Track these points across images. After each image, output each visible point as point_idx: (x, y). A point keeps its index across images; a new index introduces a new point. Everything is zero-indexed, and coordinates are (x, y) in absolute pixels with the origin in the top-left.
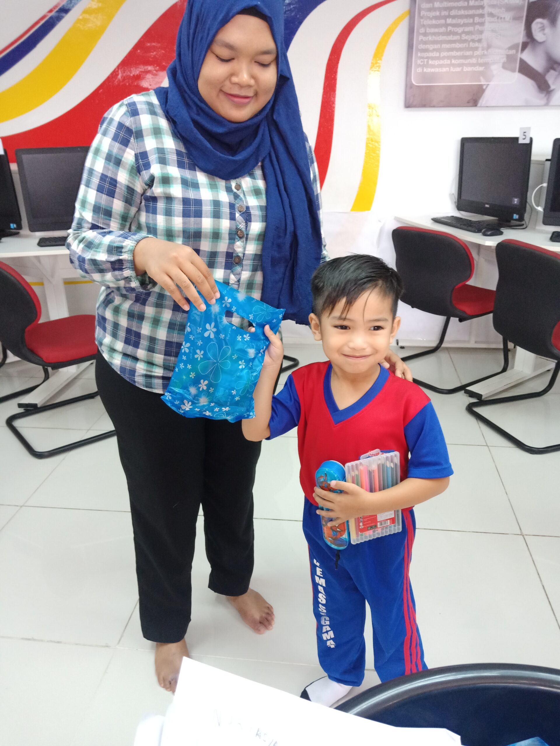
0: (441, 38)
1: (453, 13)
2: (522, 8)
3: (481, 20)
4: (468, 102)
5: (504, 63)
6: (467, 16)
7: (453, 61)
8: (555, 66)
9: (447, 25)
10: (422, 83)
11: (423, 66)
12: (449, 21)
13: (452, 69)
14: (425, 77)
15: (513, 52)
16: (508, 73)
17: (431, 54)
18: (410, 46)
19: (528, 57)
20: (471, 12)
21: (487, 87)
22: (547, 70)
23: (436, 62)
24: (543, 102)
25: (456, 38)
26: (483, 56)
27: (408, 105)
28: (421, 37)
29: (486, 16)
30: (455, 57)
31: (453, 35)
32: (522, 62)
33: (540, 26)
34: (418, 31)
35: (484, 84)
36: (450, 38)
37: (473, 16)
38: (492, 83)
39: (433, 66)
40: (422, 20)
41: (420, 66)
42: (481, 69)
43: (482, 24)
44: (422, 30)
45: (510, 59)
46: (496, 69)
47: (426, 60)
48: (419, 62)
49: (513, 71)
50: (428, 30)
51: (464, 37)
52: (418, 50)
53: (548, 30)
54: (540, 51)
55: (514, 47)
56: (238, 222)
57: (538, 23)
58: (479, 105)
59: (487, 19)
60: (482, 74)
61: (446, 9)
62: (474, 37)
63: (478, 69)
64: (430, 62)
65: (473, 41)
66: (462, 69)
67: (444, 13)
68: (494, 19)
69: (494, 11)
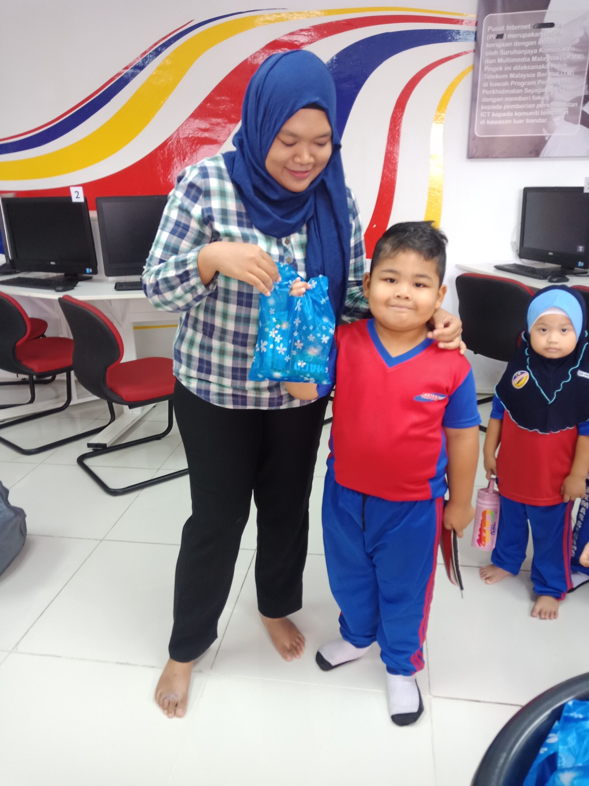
0: (504, 92)
1: (516, 68)
2: (584, 63)
3: (543, 75)
4: (531, 153)
5: (566, 116)
6: (530, 71)
7: (516, 114)
9: (509, 80)
10: (484, 135)
11: (486, 118)
12: (512, 76)
13: (516, 122)
14: (487, 129)
15: (574, 105)
16: (570, 125)
17: (494, 107)
18: (474, 99)
20: (533, 67)
21: (549, 138)
23: (499, 115)
25: (518, 91)
26: (545, 109)
27: (471, 156)
28: (484, 91)
30: (518, 110)
31: (516, 89)
32: (584, 113)
34: (481, 86)
35: (547, 136)
36: (513, 91)
37: (535, 71)
38: (554, 135)
39: (496, 119)
40: (486, 75)
41: (483, 118)
43: (544, 78)
44: (486, 85)
45: (572, 111)
47: (489, 113)
48: (482, 114)
49: (575, 123)
50: (492, 85)
51: (527, 91)
52: (481, 103)
55: (576, 100)
58: (541, 155)
60: (544, 125)
61: (509, 64)
62: (536, 91)
63: (540, 121)
64: (493, 115)
65: (536, 94)
66: (525, 121)
67: (507, 68)
68: (557, 74)
69: (556, 66)
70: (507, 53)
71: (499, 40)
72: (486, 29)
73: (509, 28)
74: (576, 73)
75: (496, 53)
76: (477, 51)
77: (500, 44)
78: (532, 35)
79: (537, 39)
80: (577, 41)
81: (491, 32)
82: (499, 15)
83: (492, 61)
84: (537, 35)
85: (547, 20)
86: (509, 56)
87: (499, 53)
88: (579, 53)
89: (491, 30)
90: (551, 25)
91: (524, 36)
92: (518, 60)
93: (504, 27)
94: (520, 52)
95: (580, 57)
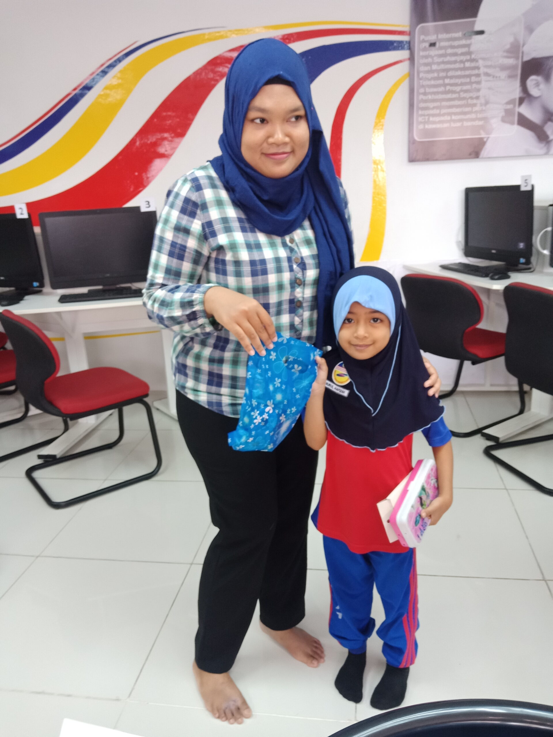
0: (440, 96)
1: (450, 74)
2: (515, 67)
3: (477, 79)
4: (470, 154)
5: (503, 117)
6: (463, 76)
7: (454, 117)
9: (445, 85)
10: (424, 139)
11: (425, 123)
12: (447, 81)
13: (453, 125)
14: (426, 133)
15: (510, 107)
16: (507, 126)
17: (431, 112)
18: (411, 105)
19: (525, 110)
20: (467, 73)
21: (487, 140)
22: (545, 122)
23: (437, 119)
24: (544, 151)
25: (455, 96)
26: (482, 111)
27: (412, 160)
28: (421, 97)
29: (482, 75)
30: (455, 114)
31: (452, 93)
32: (520, 115)
33: (534, 82)
34: (418, 92)
35: (485, 137)
36: (449, 96)
37: (469, 76)
38: (492, 136)
39: (434, 123)
40: (421, 81)
41: (421, 123)
42: (481, 123)
43: (479, 83)
44: (422, 90)
45: (508, 113)
46: (495, 123)
47: (427, 117)
48: (420, 119)
49: (512, 123)
50: (428, 90)
51: (463, 95)
52: (419, 108)
53: (542, 86)
54: (537, 105)
55: (512, 102)
56: (296, 272)
57: (532, 80)
58: (481, 156)
59: (483, 78)
60: (482, 127)
61: (443, 70)
62: (471, 95)
63: (477, 123)
64: (431, 119)
65: (472, 98)
66: (463, 124)
67: (442, 74)
68: (490, 78)
69: (489, 71)
70: (441, 60)
71: (432, 48)
72: (419, 38)
73: (441, 36)
75: (430, 60)
76: (412, 59)
77: (433, 52)
78: (463, 42)
79: (468, 46)
80: (508, 46)
81: (424, 41)
82: (430, 25)
83: (427, 68)
84: (468, 42)
85: (477, 28)
86: (443, 63)
87: (433, 60)
88: (511, 58)
89: (423, 39)
90: (482, 32)
91: (456, 43)
92: (452, 66)
93: (436, 36)
94: (453, 59)
95: (511, 61)
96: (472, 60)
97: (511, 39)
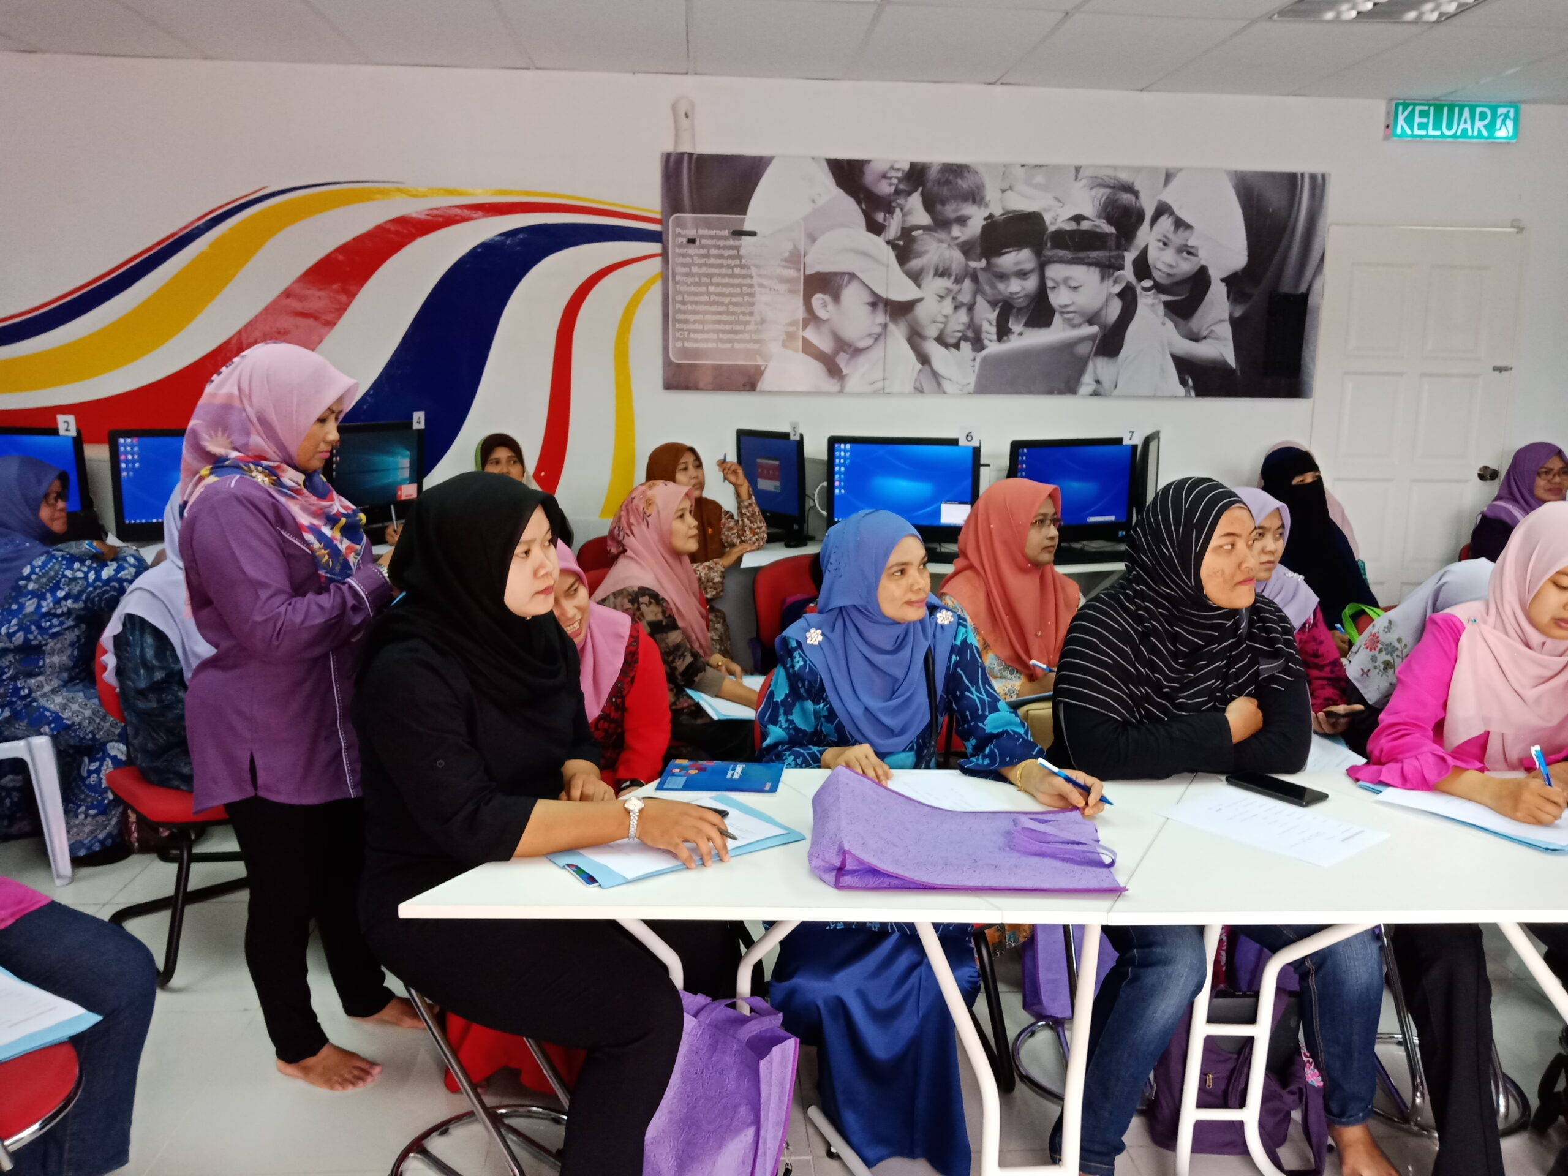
0: (702, 308)
1: (715, 280)
2: (796, 280)
3: (749, 291)
4: (744, 385)
5: (784, 341)
6: (733, 285)
7: (721, 336)
8: (846, 347)
9: (709, 294)
10: (683, 360)
11: (683, 340)
12: (712, 289)
13: (721, 346)
14: (685, 352)
15: (792, 329)
17: (691, 326)
18: (666, 315)
19: (811, 335)
20: (737, 281)
21: (766, 368)
22: (837, 352)
23: (699, 336)
24: (837, 388)
25: (721, 309)
26: (757, 331)
27: (669, 386)
28: (678, 306)
30: (723, 332)
31: (718, 305)
32: (805, 340)
33: (821, 302)
34: (673, 299)
35: (762, 366)
36: (714, 308)
37: (740, 286)
38: (770, 364)
39: (696, 341)
40: (678, 286)
41: (678, 339)
42: (756, 346)
43: (752, 295)
44: (679, 298)
45: (790, 337)
46: (775, 348)
47: (686, 333)
48: (678, 334)
49: (796, 350)
50: (687, 298)
51: (732, 308)
52: (675, 321)
53: (831, 306)
54: (825, 328)
55: (793, 323)
57: (818, 299)
58: (758, 389)
61: (707, 275)
62: (743, 309)
63: (752, 346)
64: (692, 335)
65: (744, 313)
66: (733, 346)
67: (704, 280)
68: (767, 291)
69: (764, 281)
70: (702, 261)
71: (691, 245)
72: (674, 231)
73: (701, 232)
74: (791, 291)
75: (688, 260)
76: (664, 255)
77: (692, 250)
78: (731, 242)
79: (738, 248)
80: (787, 254)
81: (680, 235)
82: (688, 216)
83: (686, 270)
84: (737, 243)
85: (747, 227)
86: (706, 265)
87: (692, 260)
88: (790, 268)
89: (679, 233)
90: (753, 234)
91: (721, 243)
92: (717, 271)
93: (695, 230)
94: (718, 261)
95: (791, 273)
96: (742, 267)
97: (789, 246)
